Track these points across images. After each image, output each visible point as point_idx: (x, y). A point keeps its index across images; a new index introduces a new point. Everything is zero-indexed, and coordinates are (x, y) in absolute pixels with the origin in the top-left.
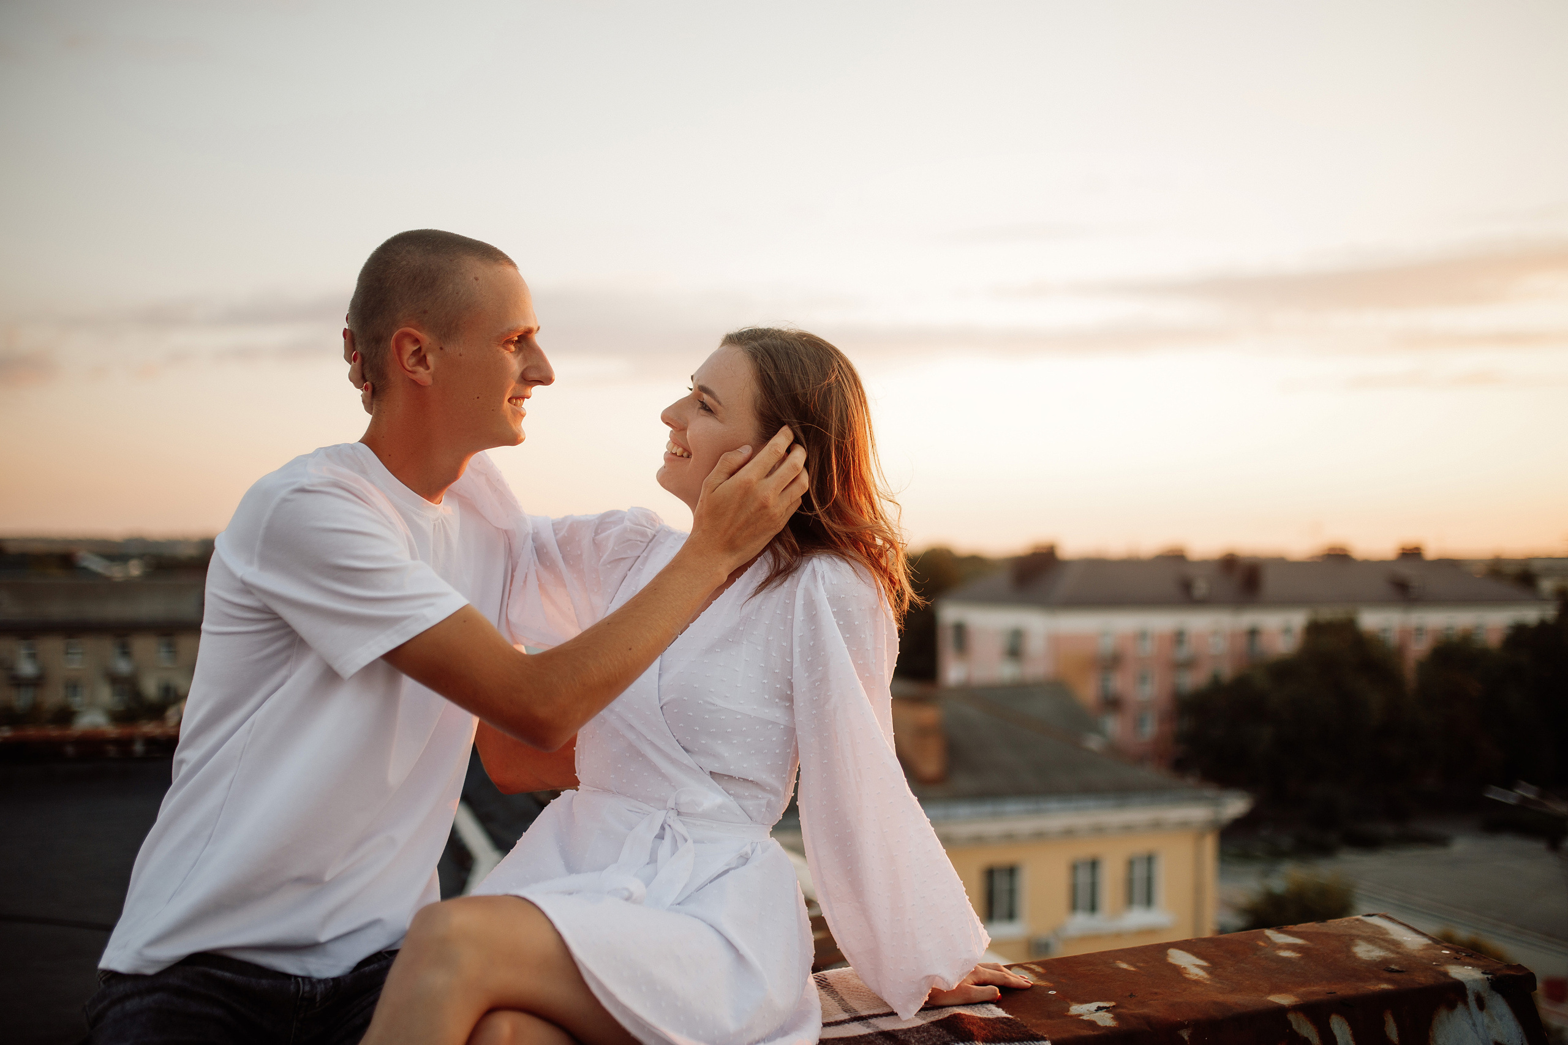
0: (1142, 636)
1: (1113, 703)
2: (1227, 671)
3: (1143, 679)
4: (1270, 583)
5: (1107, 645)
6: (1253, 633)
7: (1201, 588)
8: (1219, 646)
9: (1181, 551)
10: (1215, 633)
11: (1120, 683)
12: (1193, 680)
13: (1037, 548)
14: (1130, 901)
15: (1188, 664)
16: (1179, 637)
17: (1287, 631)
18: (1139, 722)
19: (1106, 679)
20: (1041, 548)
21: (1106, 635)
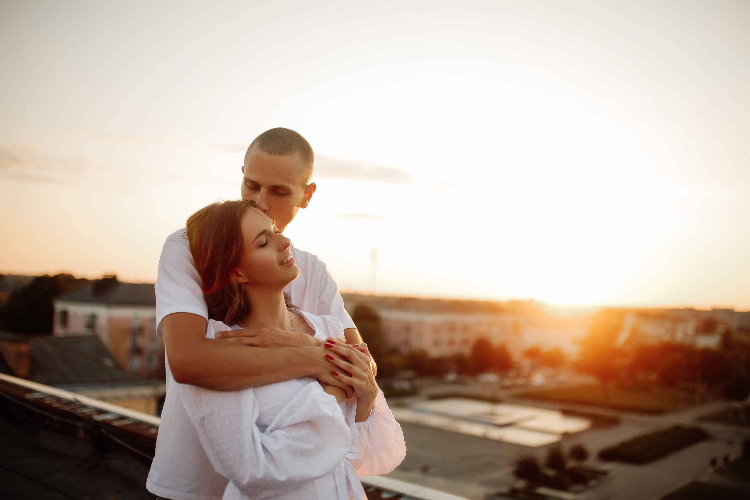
1: (137, 351)
5: (137, 323)
11: (141, 341)
13: (105, 276)
18: (150, 360)
19: (134, 340)
20: (108, 276)
21: (137, 318)
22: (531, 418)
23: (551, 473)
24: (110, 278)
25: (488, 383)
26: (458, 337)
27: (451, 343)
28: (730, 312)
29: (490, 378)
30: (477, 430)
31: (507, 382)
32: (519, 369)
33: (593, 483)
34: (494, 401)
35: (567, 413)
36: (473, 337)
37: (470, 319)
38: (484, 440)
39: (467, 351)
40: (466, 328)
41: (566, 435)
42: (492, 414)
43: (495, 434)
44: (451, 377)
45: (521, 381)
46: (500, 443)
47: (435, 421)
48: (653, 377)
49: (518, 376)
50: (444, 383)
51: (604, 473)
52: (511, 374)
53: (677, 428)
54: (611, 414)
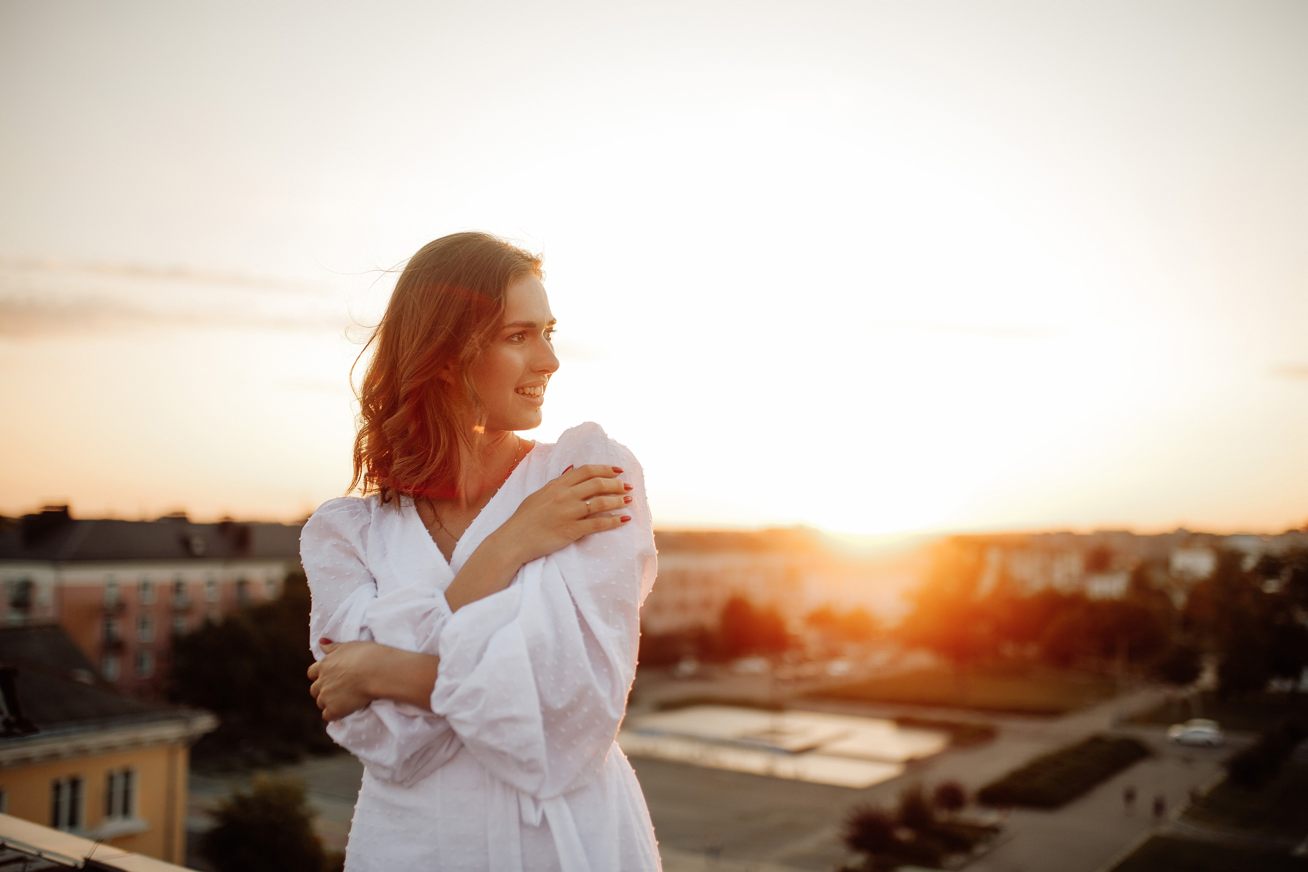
0: (145, 586)
1: (114, 646)
2: (216, 615)
3: (144, 624)
4: (258, 542)
5: (111, 596)
6: (242, 584)
7: (198, 545)
8: (213, 596)
9: (184, 513)
10: (210, 583)
11: (120, 628)
12: (186, 624)
13: (47, 507)
14: (109, 811)
15: (187, 611)
16: (178, 587)
17: (270, 582)
18: (139, 661)
19: (109, 625)
20: (52, 507)
21: (112, 585)
22: (843, 736)
23: (904, 835)
24: (56, 510)
25: (753, 676)
26: (693, 595)
27: (683, 606)
28: (1128, 536)
29: (754, 665)
30: (754, 762)
31: (787, 672)
32: (799, 646)
33: (980, 849)
34: (774, 707)
35: (905, 723)
36: (720, 596)
37: (713, 563)
38: (769, 780)
39: (710, 619)
40: (706, 580)
41: (913, 764)
42: (774, 732)
43: (787, 767)
44: (688, 667)
45: (809, 670)
46: (798, 785)
47: (674, 750)
48: (1032, 651)
49: (803, 660)
50: (674, 679)
51: (993, 830)
52: (788, 656)
53: (1096, 741)
54: (975, 720)
